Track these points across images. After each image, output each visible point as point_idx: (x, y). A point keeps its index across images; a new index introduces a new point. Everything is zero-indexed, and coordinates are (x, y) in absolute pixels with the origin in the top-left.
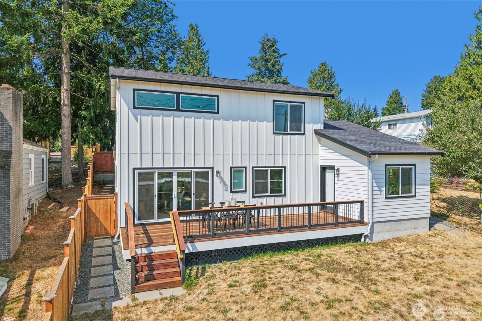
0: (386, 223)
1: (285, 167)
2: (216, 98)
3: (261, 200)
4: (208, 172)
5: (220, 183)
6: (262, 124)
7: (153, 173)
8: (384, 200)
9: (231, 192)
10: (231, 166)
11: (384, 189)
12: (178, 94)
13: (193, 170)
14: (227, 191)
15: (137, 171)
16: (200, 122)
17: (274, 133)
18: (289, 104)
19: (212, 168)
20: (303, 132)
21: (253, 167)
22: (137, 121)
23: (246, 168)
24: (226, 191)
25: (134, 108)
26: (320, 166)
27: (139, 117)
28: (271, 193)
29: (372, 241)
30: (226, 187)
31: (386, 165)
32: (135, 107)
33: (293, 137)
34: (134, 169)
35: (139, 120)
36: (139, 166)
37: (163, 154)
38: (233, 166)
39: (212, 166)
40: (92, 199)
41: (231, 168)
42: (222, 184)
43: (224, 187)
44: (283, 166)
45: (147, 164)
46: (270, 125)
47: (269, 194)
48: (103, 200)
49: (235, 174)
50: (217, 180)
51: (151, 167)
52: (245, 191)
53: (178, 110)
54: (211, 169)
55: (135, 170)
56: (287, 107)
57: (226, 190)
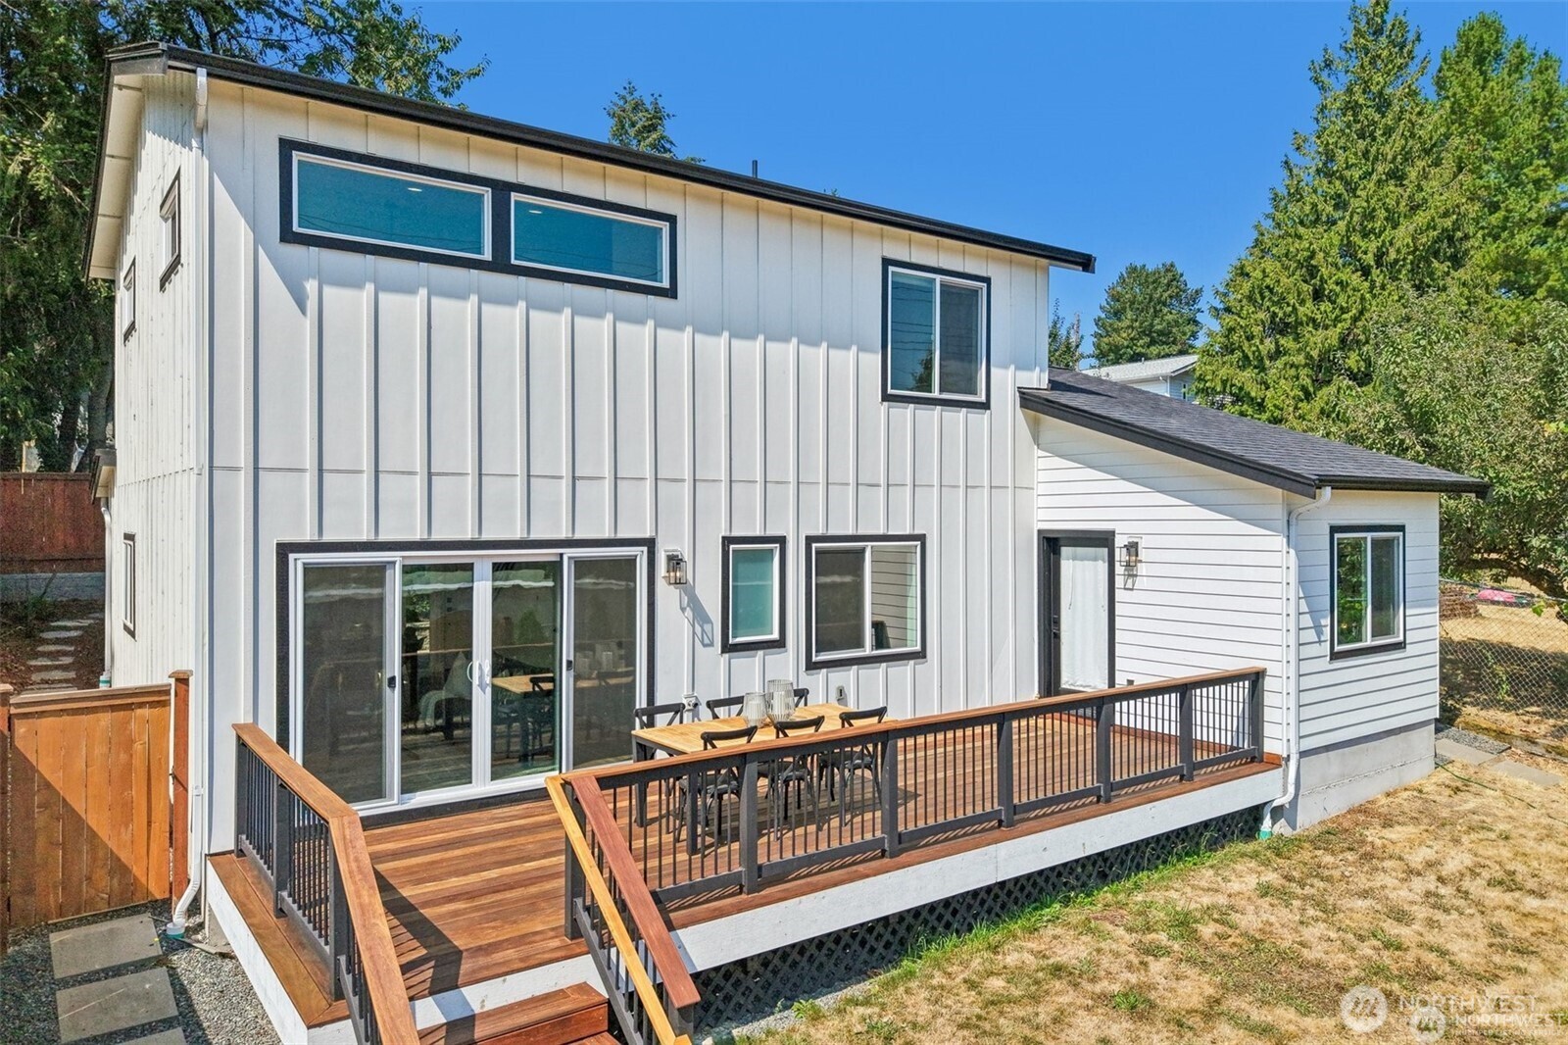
0: (1332, 754)
1: (922, 538)
2: (665, 226)
3: (841, 680)
4: (631, 562)
5: (683, 610)
6: (845, 360)
7: (381, 568)
8: (1327, 663)
9: (728, 648)
10: (727, 534)
11: (1329, 621)
12: (502, 189)
13: (569, 552)
14: (711, 644)
15: (297, 562)
16: (597, 331)
17: (886, 397)
18: (938, 278)
19: (650, 544)
20: (983, 399)
21: (810, 540)
22: (303, 311)
23: (782, 541)
24: (705, 645)
25: (283, 239)
26: (1039, 531)
27: (311, 286)
28: (875, 648)
29: (1294, 828)
30: (707, 627)
31: (1331, 530)
32: (287, 236)
33: (950, 414)
34: (284, 550)
35: (312, 304)
36: (308, 535)
37: (430, 474)
38: (735, 534)
39: (647, 535)
40: (42, 714)
41: (727, 541)
42: (689, 612)
43: (698, 629)
44: (917, 532)
45: (350, 523)
46: (874, 362)
47: (865, 651)
48: (105, 719)
49: (741, 567)
50: (668, 597)
51: (372, 538)
52: (780, 643)
53: (500, 264)
54: (645, 549)
55: (292, 556)
56: (930, 291)
57: (706, 641)
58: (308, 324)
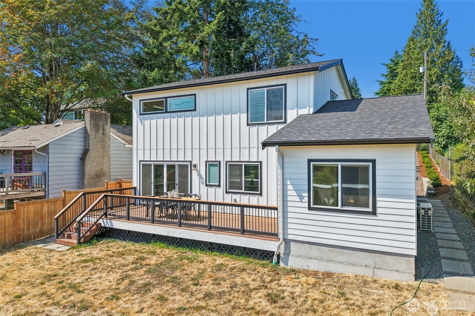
0: (312, 246)
1: (261, 162)
2: (194, 97)
3: (235, 197)
4: (187, 165)
6: (236, 117)
7: (151, 164)
8: (306, 211)
9: (206, 185)
10: (206, 160)
11: (307, 195)
12: (167, 98)
13: (177, 163)
15: (141, 163)
16: (181, 120)
18: (266, 89)
19: (191, 162)
20: (284, 121)
21: (226, 162)
23: (220, 162)
24: (202, 184)
25: (140, 115)
28: (245, 190)
29: (287, 265)
31: (310, 161)
33: (271, 127)
34: (140, 161)
35: (143, 124)
36: (143, 159)
37: (157, 149)
38: (208, 160)
39: (190, 160)
41: (206, 162)
42: (199, 177)
43: (201, 180)
44: (259, 160)
45: (147, 157)
46: (244, 116)
47: (243, 191)
49: (211, 168)
50: (194, 173)
51: (150, 160)
52: (219, 186)
53: (166, 112)
58: (143, 127)
